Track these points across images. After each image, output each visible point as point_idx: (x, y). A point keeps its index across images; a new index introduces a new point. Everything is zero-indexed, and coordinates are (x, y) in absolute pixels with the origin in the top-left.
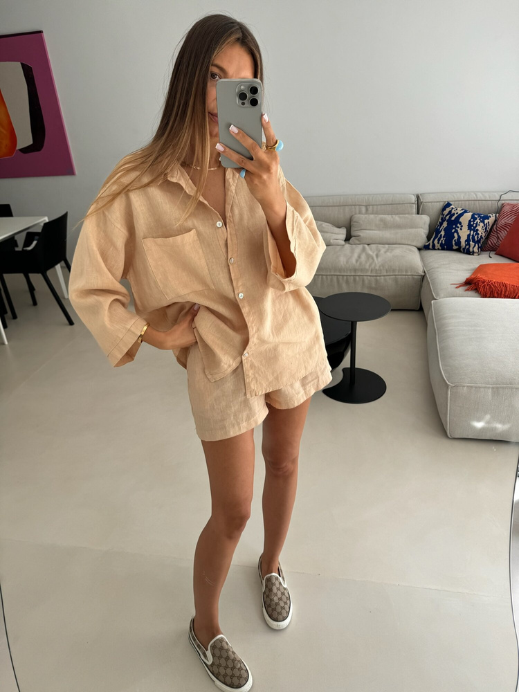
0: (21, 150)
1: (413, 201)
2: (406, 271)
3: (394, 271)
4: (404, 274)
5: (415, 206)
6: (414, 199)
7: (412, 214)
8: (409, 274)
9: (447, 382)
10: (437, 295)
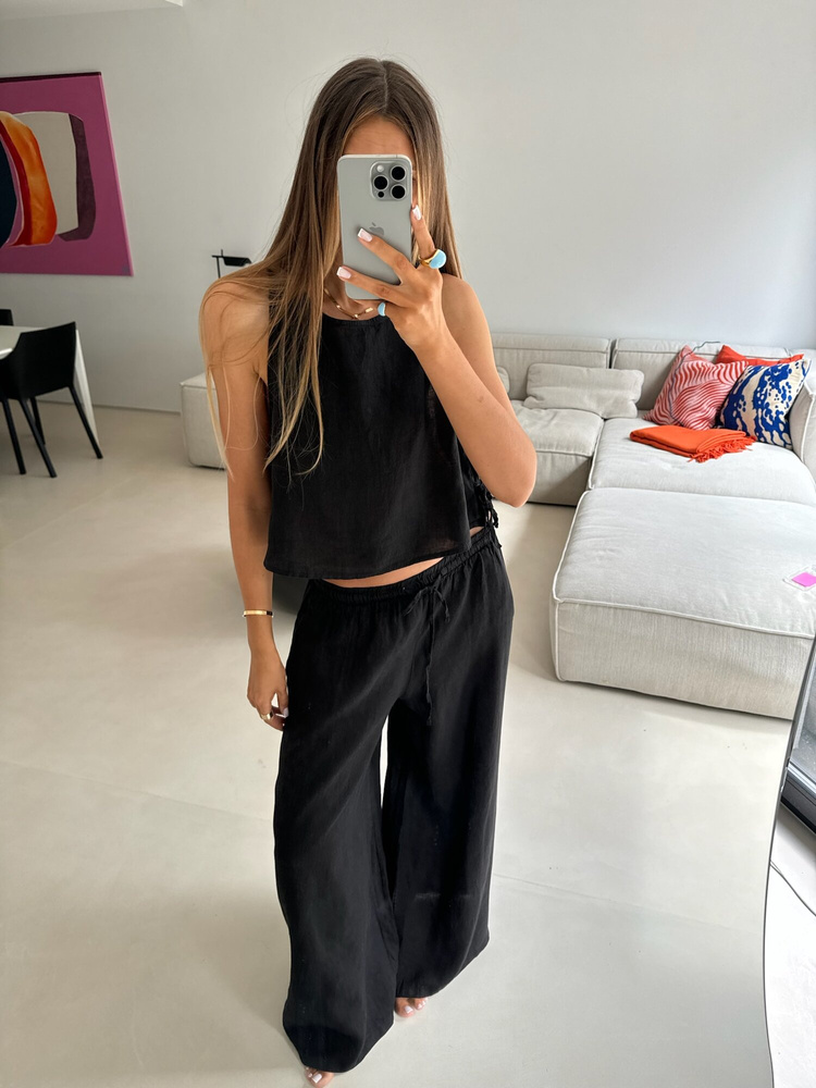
0: (61, 235)
2: (570, 449)
4: (565, 451)
6: (606, 345)
9: (555, 597)
10: (593, 483)
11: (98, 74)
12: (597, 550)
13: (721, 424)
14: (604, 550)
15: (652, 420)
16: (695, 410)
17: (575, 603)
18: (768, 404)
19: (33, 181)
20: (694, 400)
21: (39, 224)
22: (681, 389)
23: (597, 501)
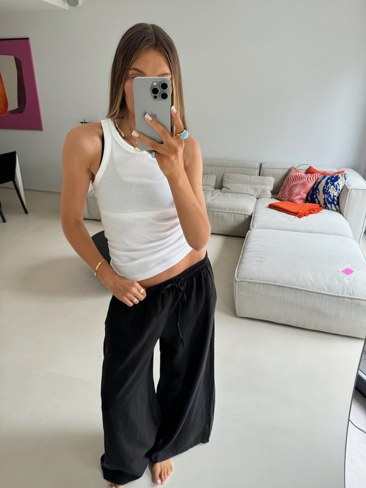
0: (10, 111)
1: (257, 167)
2: (241, 211)
3: (233, 210)
4: (240, 213)
5: (258, 171)
6: (258, 165)
7: (255, 175)
8: (243, 213)
9: (236, 279)
10: (253, 226)
11: (28, 39)
12: (255, 257)
13: (309, 201)
14: (258, 257)
15: (278, 199)
16: (298, 194)
17: (245, 282)
18: (329, 192)
20: (297, 190)
21: (0, 106)
22: (291, 185)
23: (255, 235)
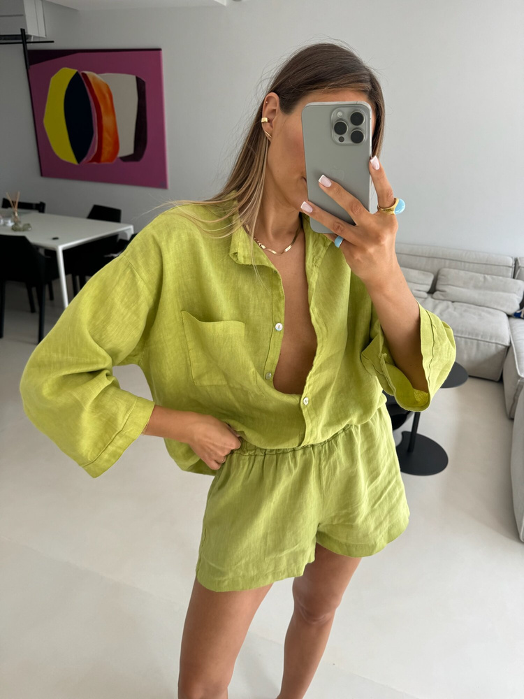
0: (121, 158)
1: (511, 265)
2: (491, 337)
3: (477, 335)
4: (488, 340)
5: (511, 270)
6: (511, 262)
7: (507, 277)
8: (494, 341)
10: (521, 371)
11: (160, 50)
19: (106, 120)
21: (107, 149)
